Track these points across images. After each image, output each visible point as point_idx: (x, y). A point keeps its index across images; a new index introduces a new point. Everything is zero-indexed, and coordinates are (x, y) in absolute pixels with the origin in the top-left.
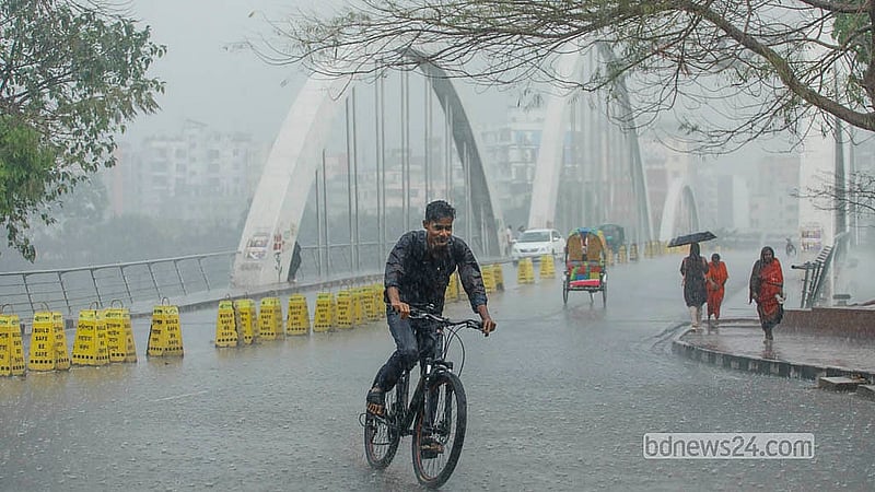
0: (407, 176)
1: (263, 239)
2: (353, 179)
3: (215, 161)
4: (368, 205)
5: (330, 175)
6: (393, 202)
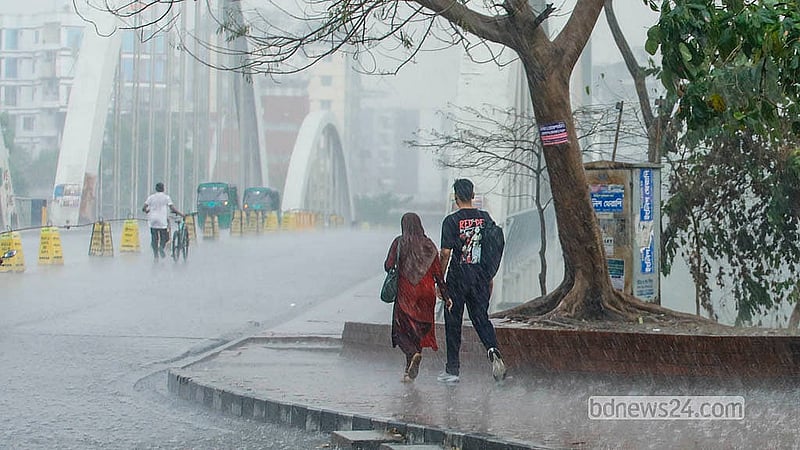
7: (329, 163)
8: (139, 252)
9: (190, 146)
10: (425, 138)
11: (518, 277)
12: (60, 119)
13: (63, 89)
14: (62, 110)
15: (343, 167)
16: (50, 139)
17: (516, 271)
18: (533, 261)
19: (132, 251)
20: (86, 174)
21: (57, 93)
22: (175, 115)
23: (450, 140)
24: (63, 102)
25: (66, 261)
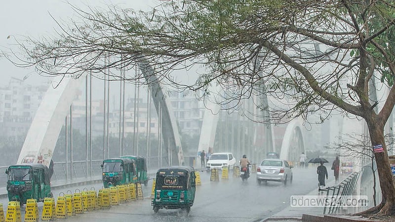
0: (136, 115)
1: (32, 158)
2: (106, 115)
3: (28, 103)
4: (114, 131)
5: (94, 112)
6: (129, 130)
7: (297, 140)
8: (228, 179)
9: (247, 133)
10: (331, 145)
11: (366, 188)
12: (200, 123)
13: (201, 113)
14: (201, 120)
15: (302, 141)
16: (196, 131)
17: (365, 186)
18: (372, 181)
19: (226, 179)
20: (209, 148)
21: (199, 114)
22: (242, 122)
23: (340, 146)
24: (201, 117)
25: (202, 183)
